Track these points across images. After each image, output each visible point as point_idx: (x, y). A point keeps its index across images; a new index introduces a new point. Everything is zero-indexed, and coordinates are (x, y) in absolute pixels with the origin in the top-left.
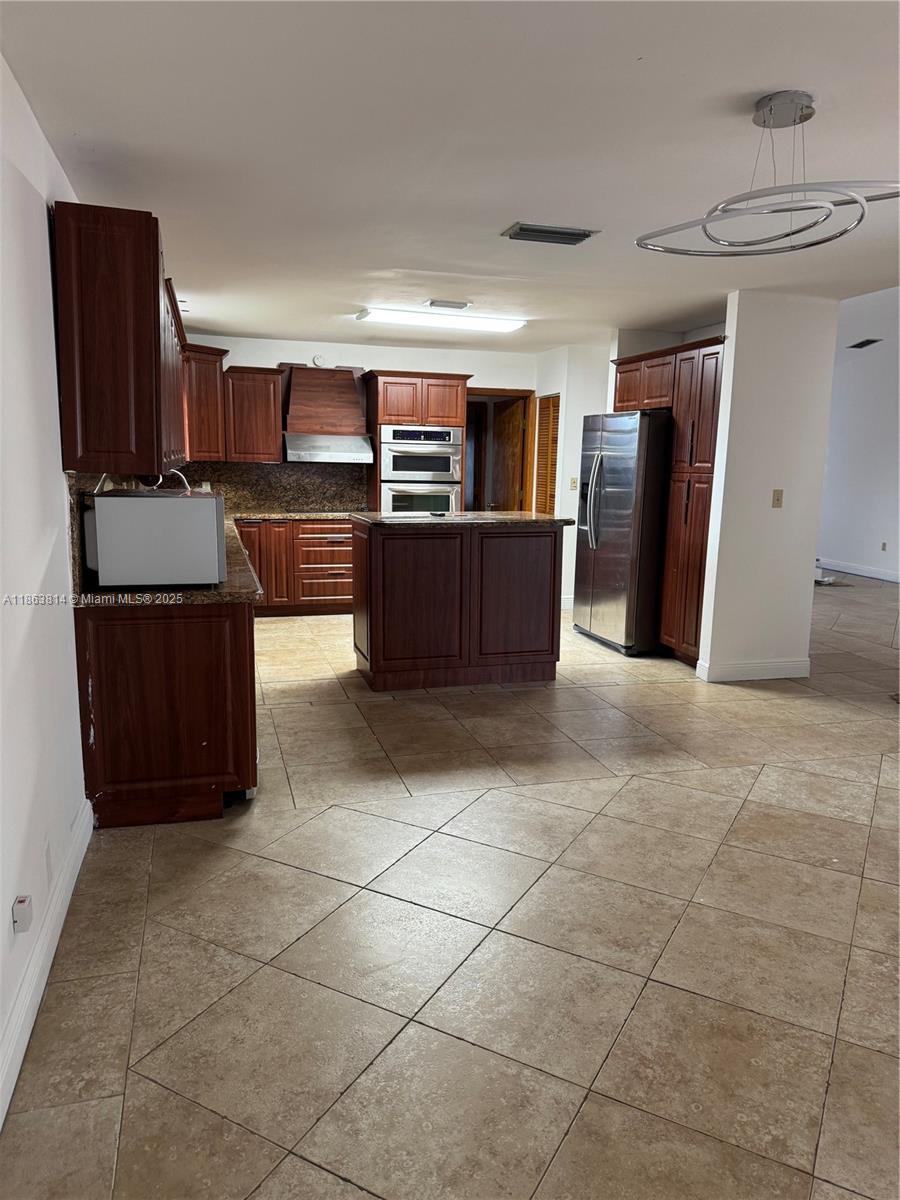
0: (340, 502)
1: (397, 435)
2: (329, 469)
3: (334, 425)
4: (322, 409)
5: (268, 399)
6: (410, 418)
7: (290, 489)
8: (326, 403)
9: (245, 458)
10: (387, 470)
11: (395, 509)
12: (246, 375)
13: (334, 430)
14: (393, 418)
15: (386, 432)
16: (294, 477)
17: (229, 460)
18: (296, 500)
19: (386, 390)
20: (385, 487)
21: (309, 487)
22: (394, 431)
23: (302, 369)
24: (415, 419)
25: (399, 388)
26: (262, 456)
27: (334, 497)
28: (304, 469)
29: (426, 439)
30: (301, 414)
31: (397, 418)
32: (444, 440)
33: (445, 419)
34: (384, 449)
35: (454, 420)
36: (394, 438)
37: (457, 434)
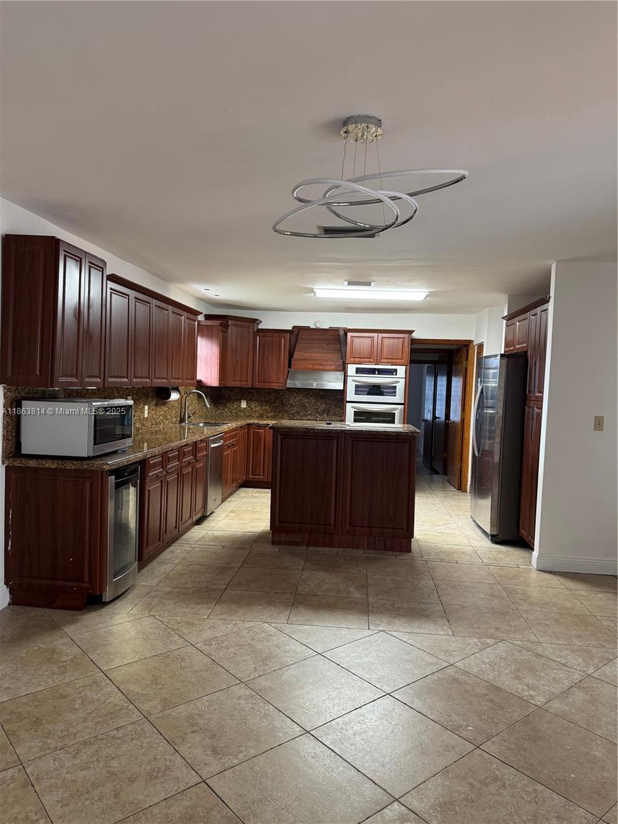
0: (328, 415)
1: (358, 371)
2: (321, 393)
3: (322, 365)
4: (315, 355)
5: (280, 349)
6: (368, 360)
7: (295, 406)
8: (318, 350)
9: (264, 385)
10: (351, 395)
11: (355, 421)
12: (267, 334)
13: (321, 367)
14: (357, 360)
15: (351, 369)
16: (298, 398)
17: (254, 386)
18: (298, 413)
19: (352, 342)
20: (349, 406)
21: (307, 405)
22: (357, 368)
23: (307, 329)
24: (372, 360)
25: (361, 340)
26: (274, 384)
27: (323, 412)
28: (305, 393)
29: (379, 373)
30: (301, 358)
31: (359, 359)
32: (393, 375)
33: (394, 361)
34: (349, 379)
35: (400, 361)
36: (356, 373)
37: (401, 370)
